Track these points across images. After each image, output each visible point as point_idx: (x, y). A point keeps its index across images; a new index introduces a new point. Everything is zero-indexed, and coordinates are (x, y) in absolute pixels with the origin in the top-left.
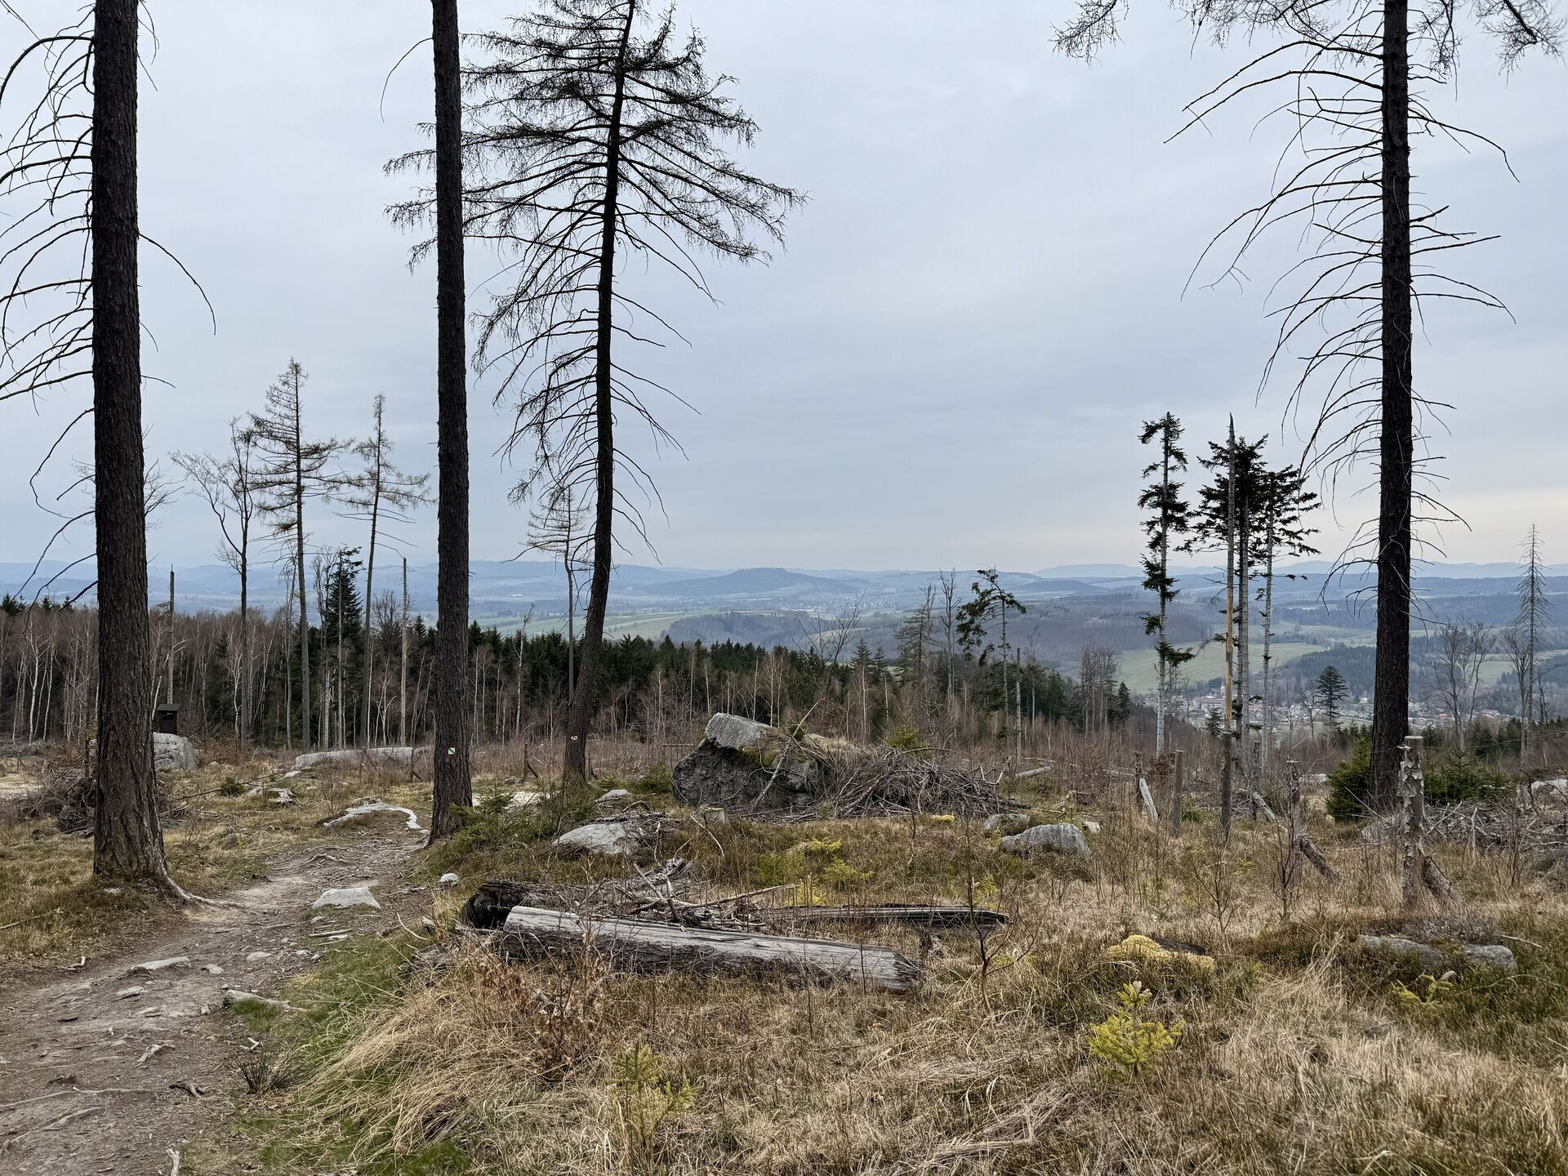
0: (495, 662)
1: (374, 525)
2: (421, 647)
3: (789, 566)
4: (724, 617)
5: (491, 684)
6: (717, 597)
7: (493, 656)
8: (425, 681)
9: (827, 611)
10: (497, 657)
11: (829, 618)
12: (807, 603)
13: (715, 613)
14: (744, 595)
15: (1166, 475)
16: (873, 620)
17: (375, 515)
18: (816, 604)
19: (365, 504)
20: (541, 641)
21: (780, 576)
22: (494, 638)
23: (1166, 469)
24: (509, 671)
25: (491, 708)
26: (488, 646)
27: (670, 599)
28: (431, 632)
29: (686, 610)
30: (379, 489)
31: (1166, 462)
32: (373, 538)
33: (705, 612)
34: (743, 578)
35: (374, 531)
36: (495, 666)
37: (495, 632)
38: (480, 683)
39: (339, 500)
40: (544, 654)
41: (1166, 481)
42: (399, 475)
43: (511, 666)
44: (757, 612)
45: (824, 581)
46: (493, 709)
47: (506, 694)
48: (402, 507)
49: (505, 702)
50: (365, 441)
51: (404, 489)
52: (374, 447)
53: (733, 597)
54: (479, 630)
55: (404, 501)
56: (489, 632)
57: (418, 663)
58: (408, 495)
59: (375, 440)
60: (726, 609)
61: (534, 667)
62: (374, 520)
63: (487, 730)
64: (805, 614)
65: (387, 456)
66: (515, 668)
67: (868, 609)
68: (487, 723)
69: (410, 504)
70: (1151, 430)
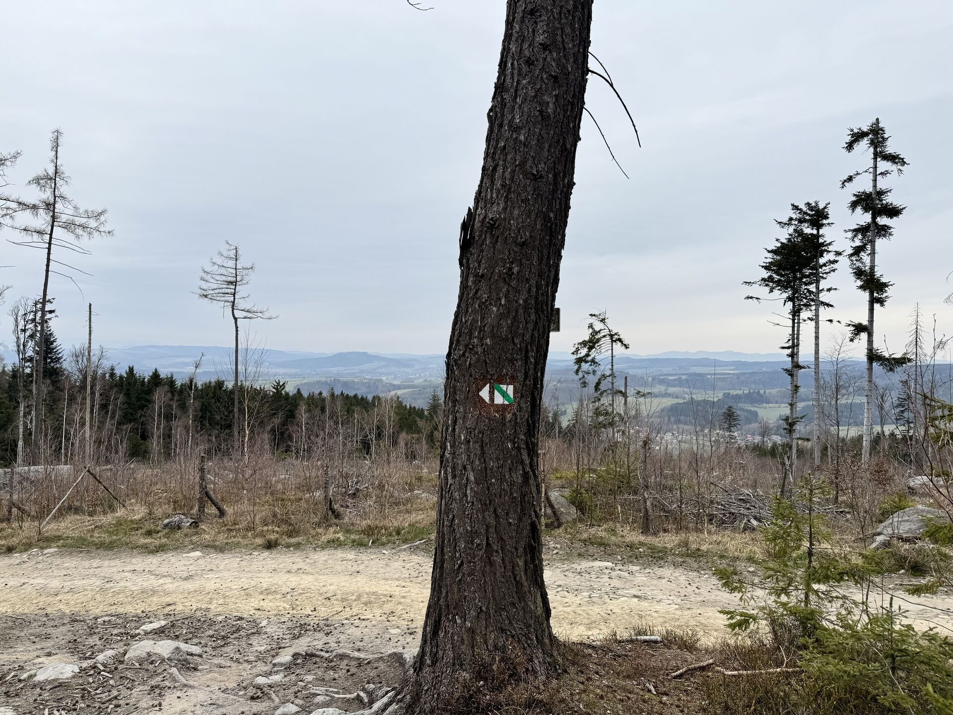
0: (171, 400)
1: (49, 254)
2: (111, 388)
3: (370, 351)
4: (329, 382)
5: (168, 417)
6: (324, 369)
7: (170, 395)
8: (114, 413)
9: (394, 379)
10: (173, 395)
11: (397, 382)
12: (381, 374)
13: (323, 379)
14: (342, 368)
15: (875, 180)
16: (424, 384)
17: (50, 244)
18: (388, 374)
19: (40, 233)
20: (207, 386)
21: (365, 357)
22: (171, 382)
23: (875, 176)
24: (183, 407)
25: (168, 436)
26: (166, 388)
27: (293, 371)
28: (121, 377)
29: (304, 378)
30: (54, 218)
31: (875, 167)
32: (48, 265)
33: (316, 379)
34: (340, 358)
35: (48, 260)
36: (171, 403)
37: (172, 377)
38: (159, 415)
39: (12, 227)
40: (211, 395)
41: (875, 186)
42: (76, 208)
43: (184, 403)
44: (350, 379)
45: (392, 360)
46: (170, 436)
47: (180, 423)
48: (78, 236)
49: (179, 430)
50: (41, 173)
51: (78, 221)
52: (51, 179)
53: (334, 370)
54: (159, 376)
55: (79, 231)
56: (167, 378)
57: (108, 400)
58: (83, 227)
59: (51, 172)
60: (330, 377)
61: (203, 405)
62: (49, 249)
63: (165, 452)
64: (380, 381)
65: (63, 189)
66: (187, 404)
67: (419, 378)
68: (164, 447)
69: (85, 234)
70: (858, 137)
